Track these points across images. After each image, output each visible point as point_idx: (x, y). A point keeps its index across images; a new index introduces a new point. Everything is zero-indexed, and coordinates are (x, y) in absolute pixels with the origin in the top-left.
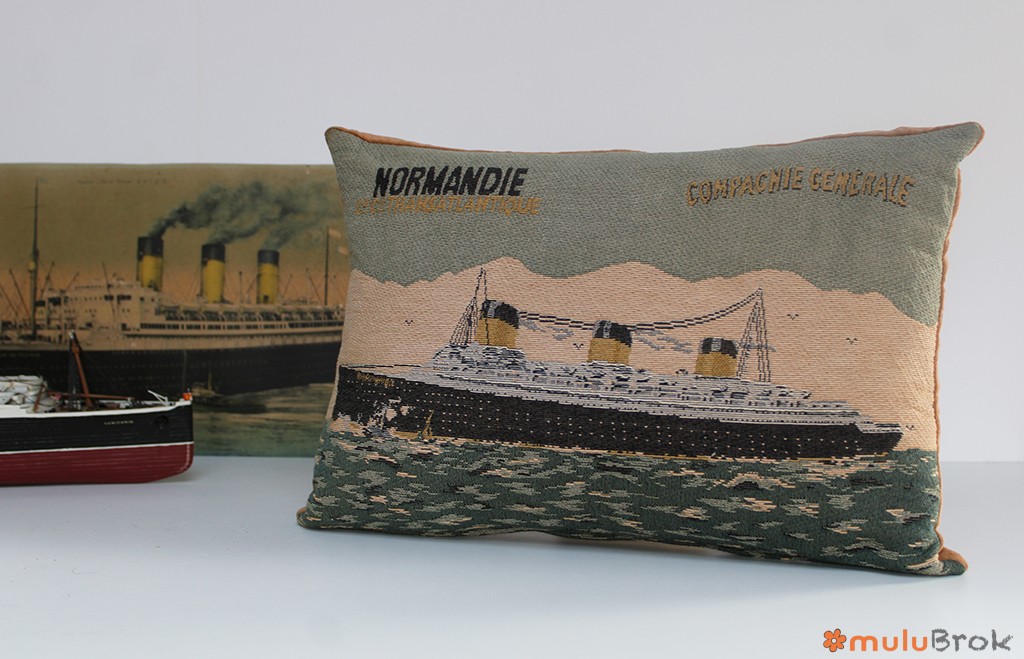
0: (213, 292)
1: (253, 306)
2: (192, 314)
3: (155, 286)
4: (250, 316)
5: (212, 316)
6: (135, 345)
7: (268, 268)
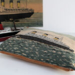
0: (12, 7)
1: (17, 8)
2: (9, 10)
3: (4, 6)
4: (17, 10)
5: (12, 10)
6: (2, 14)
7: (19, 3)
